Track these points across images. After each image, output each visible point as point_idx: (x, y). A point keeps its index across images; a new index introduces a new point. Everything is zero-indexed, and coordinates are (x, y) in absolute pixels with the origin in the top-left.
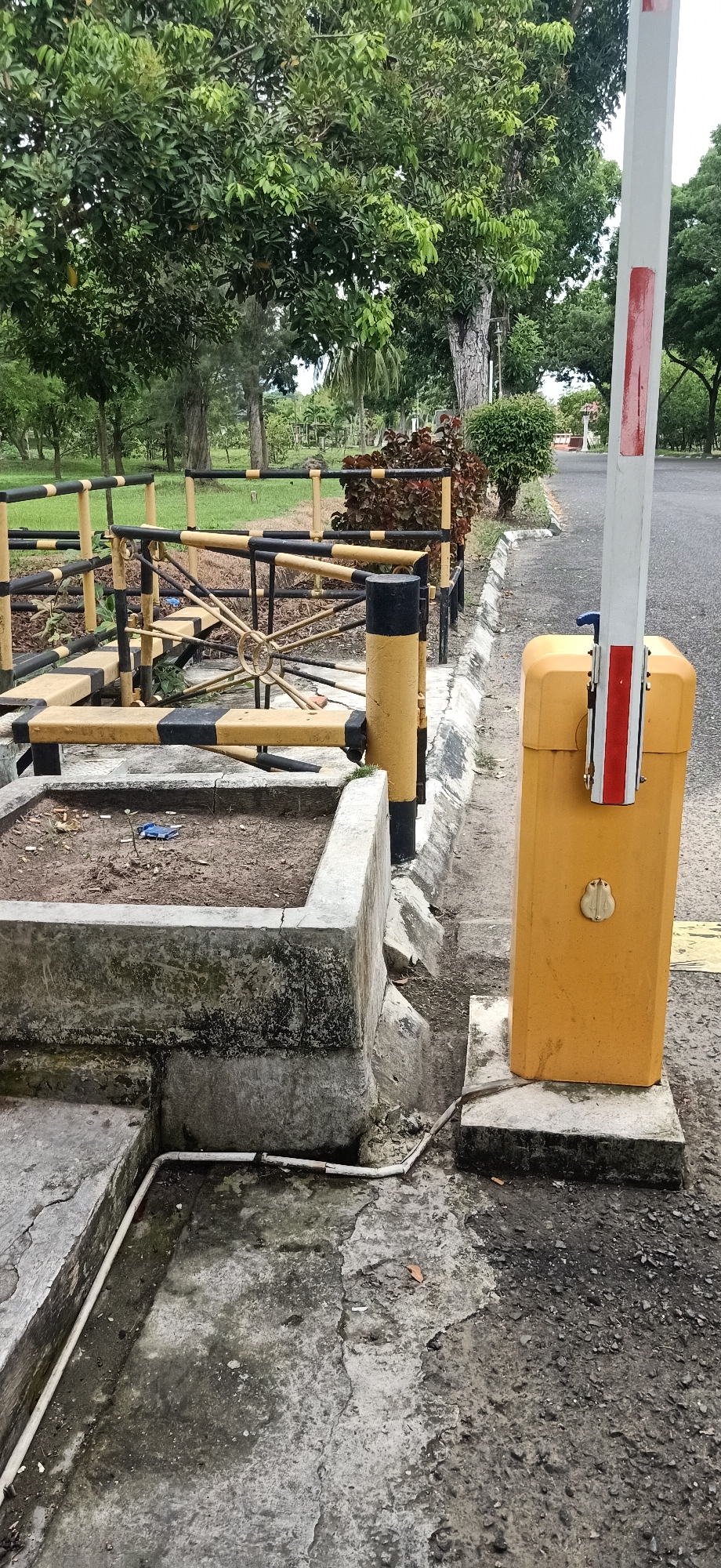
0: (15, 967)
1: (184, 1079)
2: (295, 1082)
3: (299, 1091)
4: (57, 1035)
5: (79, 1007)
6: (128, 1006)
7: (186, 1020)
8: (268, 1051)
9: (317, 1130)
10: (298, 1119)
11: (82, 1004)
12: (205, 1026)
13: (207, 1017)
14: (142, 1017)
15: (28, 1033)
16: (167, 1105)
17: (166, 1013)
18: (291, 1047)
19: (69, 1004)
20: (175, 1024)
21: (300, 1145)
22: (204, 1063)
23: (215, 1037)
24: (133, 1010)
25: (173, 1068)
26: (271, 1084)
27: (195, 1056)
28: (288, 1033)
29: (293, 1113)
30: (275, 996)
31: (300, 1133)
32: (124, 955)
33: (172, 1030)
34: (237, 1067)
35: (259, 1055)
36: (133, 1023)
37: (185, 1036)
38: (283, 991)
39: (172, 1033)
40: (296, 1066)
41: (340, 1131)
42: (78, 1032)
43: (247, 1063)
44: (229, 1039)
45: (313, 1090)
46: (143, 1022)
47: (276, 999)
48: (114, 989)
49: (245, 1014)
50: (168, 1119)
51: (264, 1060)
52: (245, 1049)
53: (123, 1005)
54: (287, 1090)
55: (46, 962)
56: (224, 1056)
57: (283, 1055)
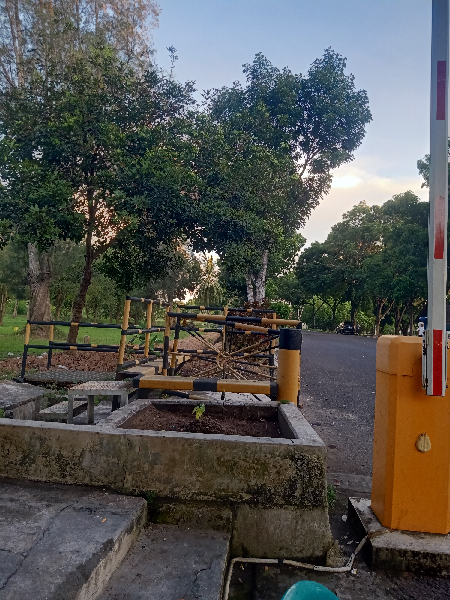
0: (173, 460)
1: (245, 520)
2: (297, 522)
3: (299, 527)
4: (187, 495)
5: (199, 481)
6: (222, 481)
7: (248, 489)
8: (285, 506)
9: (307, 548)
10: (298, 541)
11: (201, 479)
12: (256, 492)
13: (258, 488)
14: (228, 487)
15: (173, 493)
16: (235, 533)
17: (239, 485)
18: (296, 504)
19: (195, 479)
20: (243, 490)
21: (298, 555)
22: (255, 512)
23: (261, 498)
24: (224, 483)
25: (240, 513)
26: (286, 523)
27: (251, 507)
28: (295, 497)
29: (295, 538)
30: (290, 478)
31: (299, 549)
32: (223, 455)
33: (241, 494)
34: (270, 514)
35: (281, 508)
36: (223, 490)
37: (247, 497)
38: (294, 475)
39: (241, 495)
40: (298, 514)
41: (318, 547)
42: (197, 494)
43: (275, 511)
44: (267, 500)
45: (305, 527)
46: (228, 489)
47: (290, 479)
48: (217, 472)
49: (275, 487)
50: (235, 540)
51: (283, 510)
52: (274, 505)
53: (219, 480)
54: (293, 527)
55: (187, 458)
56: (264, 508)
57: (292, 508)
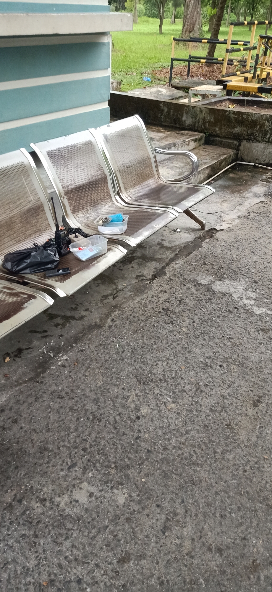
1: (244, 147)
2: (265, 149)
3: (265, 151)
7: (247, 134)
8: (261, 142)
9: (267, 160)
10: (264, 157)
13: (251, 133)
16: (239, 152)
18: (266, 141)
19: (226, 128)
21: (263, 162)
22: (248, 143)
23: (252, 137)
25: (242, 144)
26: (260, 149)
28: (266, 138)
29: (263, 156)
31: (263, 160)
32: (238, 118)
34: (255, 145)
35: (259, 142)
36: (237, 133)
37: (246, 137)
38: (267, 129)
39: (244, 136)
40: (266, 146)
42: (226, 134)
43: (257, 144)
44: (254, 139)
45: (268, 151)
46: (239, 133)
48: (235, 125)
49: (258, 133)
50: (239, 155)
51: (260, 144)
52: (257, 141)
54: (263, 151)
55: (223, 118)
56: (252, 142)
57: (264, 143)
